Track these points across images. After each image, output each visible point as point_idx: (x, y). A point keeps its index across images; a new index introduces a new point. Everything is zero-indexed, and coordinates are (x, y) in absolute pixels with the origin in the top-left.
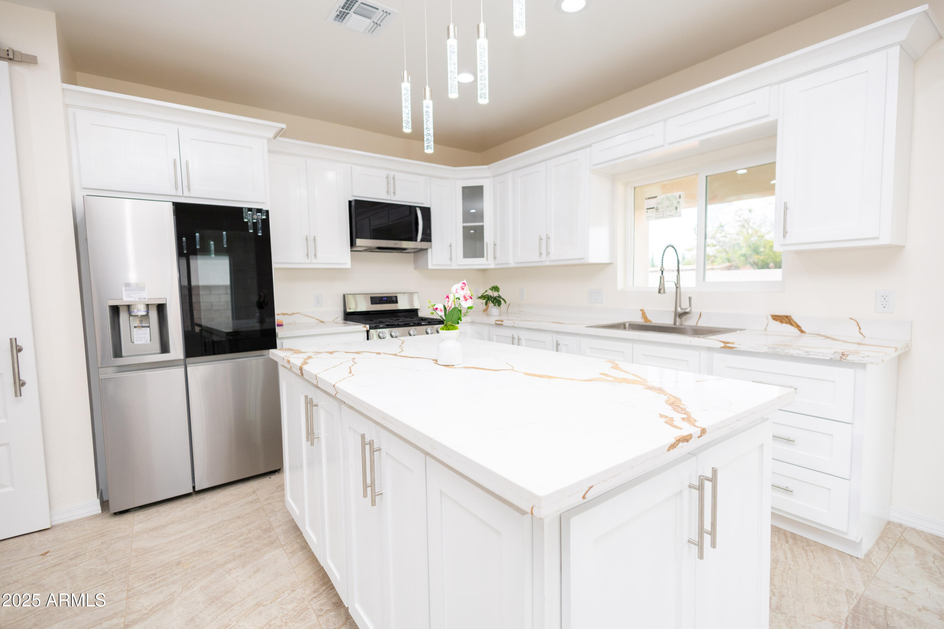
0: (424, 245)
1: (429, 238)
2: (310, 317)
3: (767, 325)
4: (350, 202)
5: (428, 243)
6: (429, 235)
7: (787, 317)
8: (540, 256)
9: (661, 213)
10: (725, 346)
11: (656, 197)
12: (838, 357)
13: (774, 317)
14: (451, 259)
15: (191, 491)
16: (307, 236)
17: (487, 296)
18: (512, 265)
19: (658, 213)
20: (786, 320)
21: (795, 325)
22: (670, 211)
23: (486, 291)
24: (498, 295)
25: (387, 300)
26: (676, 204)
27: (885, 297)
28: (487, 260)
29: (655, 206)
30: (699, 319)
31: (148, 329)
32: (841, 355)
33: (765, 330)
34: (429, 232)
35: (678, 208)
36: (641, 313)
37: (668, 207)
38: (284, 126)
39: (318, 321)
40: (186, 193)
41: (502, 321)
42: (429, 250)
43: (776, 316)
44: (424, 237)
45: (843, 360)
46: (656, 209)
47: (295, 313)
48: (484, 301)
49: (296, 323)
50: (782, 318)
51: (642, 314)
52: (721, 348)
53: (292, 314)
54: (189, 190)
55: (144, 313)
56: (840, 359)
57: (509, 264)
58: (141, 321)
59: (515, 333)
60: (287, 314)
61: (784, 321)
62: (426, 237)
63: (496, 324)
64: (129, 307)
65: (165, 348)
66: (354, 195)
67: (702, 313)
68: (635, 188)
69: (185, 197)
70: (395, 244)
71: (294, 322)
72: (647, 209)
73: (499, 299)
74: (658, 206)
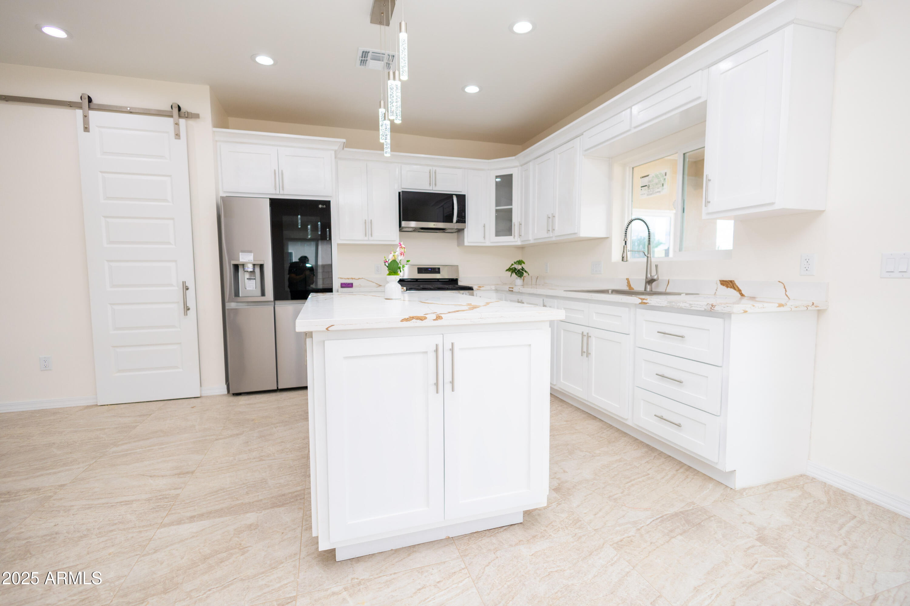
0: (460, 226)
1: (464, 220)
2: (371, 281)
3: (716, 290)
4: (399, 193)
5: (463, 224)
6: (463, 217)
7: (731, 281)
8: (547, 233)
9: (652, 190)
10: (642, 302)
11: (648, 176)
12: (708, 308)
13: (722, 282)
14: (484, 237)
15: (276, 388)
16: (365, 220)
17: (514, 269)
18: (532, 242)
19: (649, 190)
20: (730, 285)
21: (737, 289)
22: (658, 188)
23: (512, 265)
24: (521, 268)
25: (431, 271)
26: (662, 181)
27: (807, 260)
28: (514, 238)
29: (647, 184)
30: (667, 286)
31: (255, 280)
32: (711, 306)
33: (714, 295)
34: (463, 215)
35: (664, 185)
36: (627, 281)
37: (657, 184)
38: (344, 140)
39: (377, 285)
40: (281, 192)
41: (513, 288)
42: (466, 230)
43: (723, 281)
44: (459, 219)
45: (712, 310)
46: (648, 187)
47: (360, 278)
48: (510, 273)
49: (361, 286)
50: (727, 283)
51: (628, 283)
52: (640, 303)
53: (359, 279)
54: (283, 190)
55: (251, 270)
56: (710, 309)
57: (530, 240)
58: (251, 276)
59: (520, 297)
60: (354, 279)
61: (729, 286)
62: (461, 219)
63: (510, 291)
64: (243, 265)
65: (263, 294)
66: (402, 187)
67: (669, 280)
68: (633, 168)
69: (281, 194)
70: (436, 225)
71: (360, 284)
72: (641, 187)
73: (522, 271)
74: (649, 184)
